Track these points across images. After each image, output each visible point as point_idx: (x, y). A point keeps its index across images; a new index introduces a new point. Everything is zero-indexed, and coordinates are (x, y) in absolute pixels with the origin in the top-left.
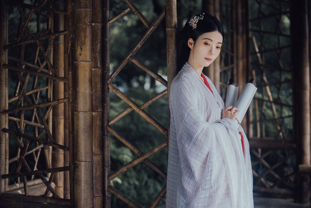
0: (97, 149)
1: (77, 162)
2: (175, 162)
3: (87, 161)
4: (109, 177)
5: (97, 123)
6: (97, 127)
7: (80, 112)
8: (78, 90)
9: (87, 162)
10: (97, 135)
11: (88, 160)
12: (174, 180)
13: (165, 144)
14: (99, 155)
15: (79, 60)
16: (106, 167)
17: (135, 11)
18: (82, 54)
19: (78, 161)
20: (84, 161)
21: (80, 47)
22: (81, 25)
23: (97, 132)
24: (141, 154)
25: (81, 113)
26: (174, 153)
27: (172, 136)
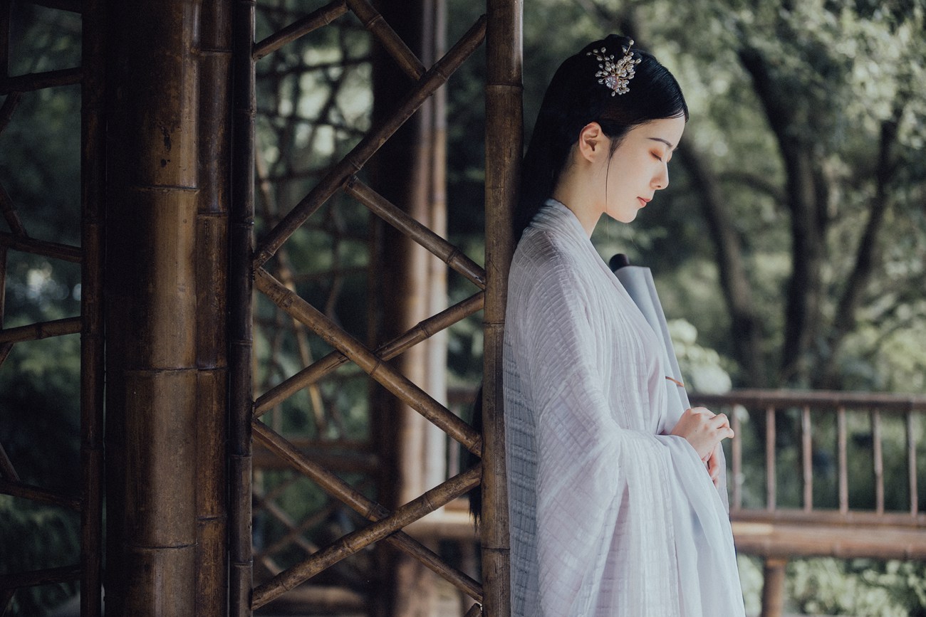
0: (211, 500)
1: (145, 551)
2: (524, 532)
3: (182, 547)
4: (254, 598)
5: (211, 411)
6: (213, 424)
7: (160, 370)
8: (151, 290)
9: (184, 549)
10: (213, 453)
11: (185, 543)
12: (519, 591)
13: (474, 478)
14: (215, 522)
15: (157, 183)
16: (240, 562)
17: (371, 19)
18: (169, 161)
19: (149, 547)
20: (174, 544)
21: (163, 136)
22: (168, 53)
23: (213, 441)
24: (381, 515)
25: (163, 373)
26: (521, 501)
27: (516, 445)
